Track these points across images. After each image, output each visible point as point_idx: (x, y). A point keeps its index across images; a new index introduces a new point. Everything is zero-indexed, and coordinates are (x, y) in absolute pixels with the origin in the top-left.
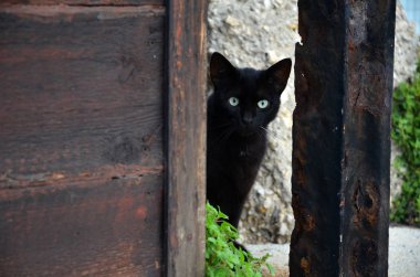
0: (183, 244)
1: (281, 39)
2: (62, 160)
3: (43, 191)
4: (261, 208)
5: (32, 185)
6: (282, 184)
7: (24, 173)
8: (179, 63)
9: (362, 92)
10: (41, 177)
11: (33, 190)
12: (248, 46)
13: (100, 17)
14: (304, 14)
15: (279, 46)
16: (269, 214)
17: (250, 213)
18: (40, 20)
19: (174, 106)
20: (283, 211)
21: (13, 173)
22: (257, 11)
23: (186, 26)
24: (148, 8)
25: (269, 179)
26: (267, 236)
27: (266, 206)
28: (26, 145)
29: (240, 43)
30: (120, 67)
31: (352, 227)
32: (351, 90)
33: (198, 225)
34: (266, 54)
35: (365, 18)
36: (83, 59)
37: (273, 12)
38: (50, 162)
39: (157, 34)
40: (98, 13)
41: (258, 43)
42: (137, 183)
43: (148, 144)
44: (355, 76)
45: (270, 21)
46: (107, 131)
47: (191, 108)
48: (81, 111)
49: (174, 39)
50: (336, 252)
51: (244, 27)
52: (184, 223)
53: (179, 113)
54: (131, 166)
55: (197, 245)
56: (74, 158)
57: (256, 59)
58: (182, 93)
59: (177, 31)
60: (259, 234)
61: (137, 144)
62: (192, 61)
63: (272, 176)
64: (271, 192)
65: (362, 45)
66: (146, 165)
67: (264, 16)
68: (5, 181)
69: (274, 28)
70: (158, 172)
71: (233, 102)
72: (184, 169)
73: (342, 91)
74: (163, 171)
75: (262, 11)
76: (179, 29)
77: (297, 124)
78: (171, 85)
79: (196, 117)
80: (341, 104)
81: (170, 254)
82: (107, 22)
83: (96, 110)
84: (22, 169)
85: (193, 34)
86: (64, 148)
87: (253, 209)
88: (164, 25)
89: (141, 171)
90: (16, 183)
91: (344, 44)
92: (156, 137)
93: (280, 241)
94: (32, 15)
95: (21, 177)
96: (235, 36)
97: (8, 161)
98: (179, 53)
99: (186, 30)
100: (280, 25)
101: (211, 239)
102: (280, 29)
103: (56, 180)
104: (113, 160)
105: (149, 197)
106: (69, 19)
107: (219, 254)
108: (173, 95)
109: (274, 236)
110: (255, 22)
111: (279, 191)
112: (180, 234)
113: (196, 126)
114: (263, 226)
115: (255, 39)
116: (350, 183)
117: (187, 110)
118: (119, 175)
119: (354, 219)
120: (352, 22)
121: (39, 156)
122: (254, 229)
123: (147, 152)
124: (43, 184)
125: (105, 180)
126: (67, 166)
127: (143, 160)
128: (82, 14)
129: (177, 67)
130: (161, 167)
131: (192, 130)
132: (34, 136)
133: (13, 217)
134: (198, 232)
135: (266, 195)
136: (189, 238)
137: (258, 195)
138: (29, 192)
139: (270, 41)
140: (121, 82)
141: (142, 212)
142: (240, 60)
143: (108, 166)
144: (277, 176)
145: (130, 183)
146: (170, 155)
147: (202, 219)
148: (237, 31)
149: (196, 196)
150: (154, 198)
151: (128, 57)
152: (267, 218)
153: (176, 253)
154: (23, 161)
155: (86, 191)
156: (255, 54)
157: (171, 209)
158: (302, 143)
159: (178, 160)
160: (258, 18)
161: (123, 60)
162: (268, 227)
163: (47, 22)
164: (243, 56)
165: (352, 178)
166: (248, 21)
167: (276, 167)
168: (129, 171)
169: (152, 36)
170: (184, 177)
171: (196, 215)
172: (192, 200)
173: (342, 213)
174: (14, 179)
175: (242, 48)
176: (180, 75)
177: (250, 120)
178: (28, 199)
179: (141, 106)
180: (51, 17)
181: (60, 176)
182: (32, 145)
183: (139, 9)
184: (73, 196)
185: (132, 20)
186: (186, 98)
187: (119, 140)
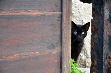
0: (66, 69)
1: (86, 17)
2: (38, 49)
3: (33, 56)
4: (81, 59)
5: (31, 55)
6: (87, 53)
7: (29, 52)
8: (65, 25)
9: (108, 31)
10: (33, 53)
11: (31, 56)
12: (78, 18)
13: (47, 15)
14: (94, 12)
15: (85, 18)
16: (83, 61)
17: (79, 60)
18: (33, 16)
19: (63, 36)
20: (87, 60)
21: (27, 52)
22: (80, 10)
23: (66, 16)
24: (57, 12)
25: (83, 52)
26: (83, 66)
27: (83, 59)
28: (29, 45)
29: (76, 18)
30: (51, 26)
31: (106, 64)
32: (105, 30)
33: (69, 64)
34: (82, 21)
35: (108, 13)
36: (42, 25)
37: (84, 10)
38: (35, 49)
39: (60, 18)
40: (46, 14)
41: (80, 18)
42: (55, 54)
43: (57, 44)
44: (106, 27)
45: (83, 12)
46: (48, 42)
47: (68, 36)
48: (42, 37)
49: (64, 19)
50: (102, 70)
51: (77, 14)
52: (66, 63)
53: (65, 37)
54: (54, 50)
55: (69, 69)
56: (40, 48)
57: (80, 22)
58: (65, 32)
59: (64, 17)
60: (81, 66)
61: (55, 45)
62: (68, 24)
63: (84, 51)
64: (84, 55)
65: (108, 19)
66: (57, 49)
67: (82, 11)
68: (25, 54)
69: (84, 14)
70: (60, 51)
71: (76, 33)
72: (66, 50)
73: (103, 31)
74: (61, 51)
75: (81, 10)
76: (65, 17)
77: (92, 39)
78: (63, 30)
79: (69, 38)
80: (103, 34)
81: (63, 71)
82: (48, 16)
83: (45, 37)
84: (29, 51)
85: (68, 18)
86: (38, 46)
87: (79, 59)
88: (61, 16)
89: (56, 51)
90: (27, 54)
91: (104, 19)
92: (59, 43)
93: (86, 67)
94: (31, 15)
95: (28, 53)
96: (74, 16)
97: (26, 49)
98: (65, 23)
99: (66, 17)
100: (86, 13)
101: (72, 67)
102: (86, 14)
103: (36, 54)
104: (49, 48)
105: (58, 57)
106: (39, 15)
107: (74, 71)
108: (63, 33)
109: (85, 66)
110: (80, 13)
111: (86, 55)
112: (65, 66)
113: (69, 40)
114: (82, 63)
115: (80, 17)
116: (105, 53)
117: (67, 36)
118: (51, 52)
119: (106, 62)
120: (105, 14)
121: (32, 48)
122: (80, 64)
123: (57, 47)
124: (33, 54)
125: (47, 53)
126: (39, 50)
127: (56, 49)
128: (42, 14)
129: (64, 26)
130: (60, 50)
131: (68, 41)
132: (31, 43)
133: (27, 62)
134: (69, 66)
135: (83, 56)
136: (67, 67)
137: (81, 56)
138: (30, 56)
139: (83, 17)
140: (51, 30)
141: (56, 61)
142: (76, 22)
143: (48, 50)
144: (85, 51)
145: (53, 54)
146: (63, 47)
147: (70, 62)
148: (75, 15)
149: (69, 57)
150: (59, 57)
151: (53, 24)
152: (83, 62)
153: (64, 71)
154: (29, 49)
155: (43, 56)
156: (79, 20)
157: (63, 60)
158: (93, 44)
159: (65, 48)
160: (80, 12)
161: (52, 25)
162: (83, 64)
163: (35, 16)
164: (77, 21)
165: (106, 52)
166: (78, 12)
167: (85, 49)
168: (53, 51)
169: (59, 19)
170: (66, 52)
171: (69, 61)
172: (68, 58)
173: (103, 61)
174: (27, 53)
175: (76, 19)
176: (65, 28)
177: (80, 37)
178: (30, 58)
179: (56, 36)
180: (35, 15)
181: (37, 53)
182: (31, 45)
183: (56, 13)
184: (40, 57)
185: (54, 15)
186: (66, 33)
187: (51, 44)
